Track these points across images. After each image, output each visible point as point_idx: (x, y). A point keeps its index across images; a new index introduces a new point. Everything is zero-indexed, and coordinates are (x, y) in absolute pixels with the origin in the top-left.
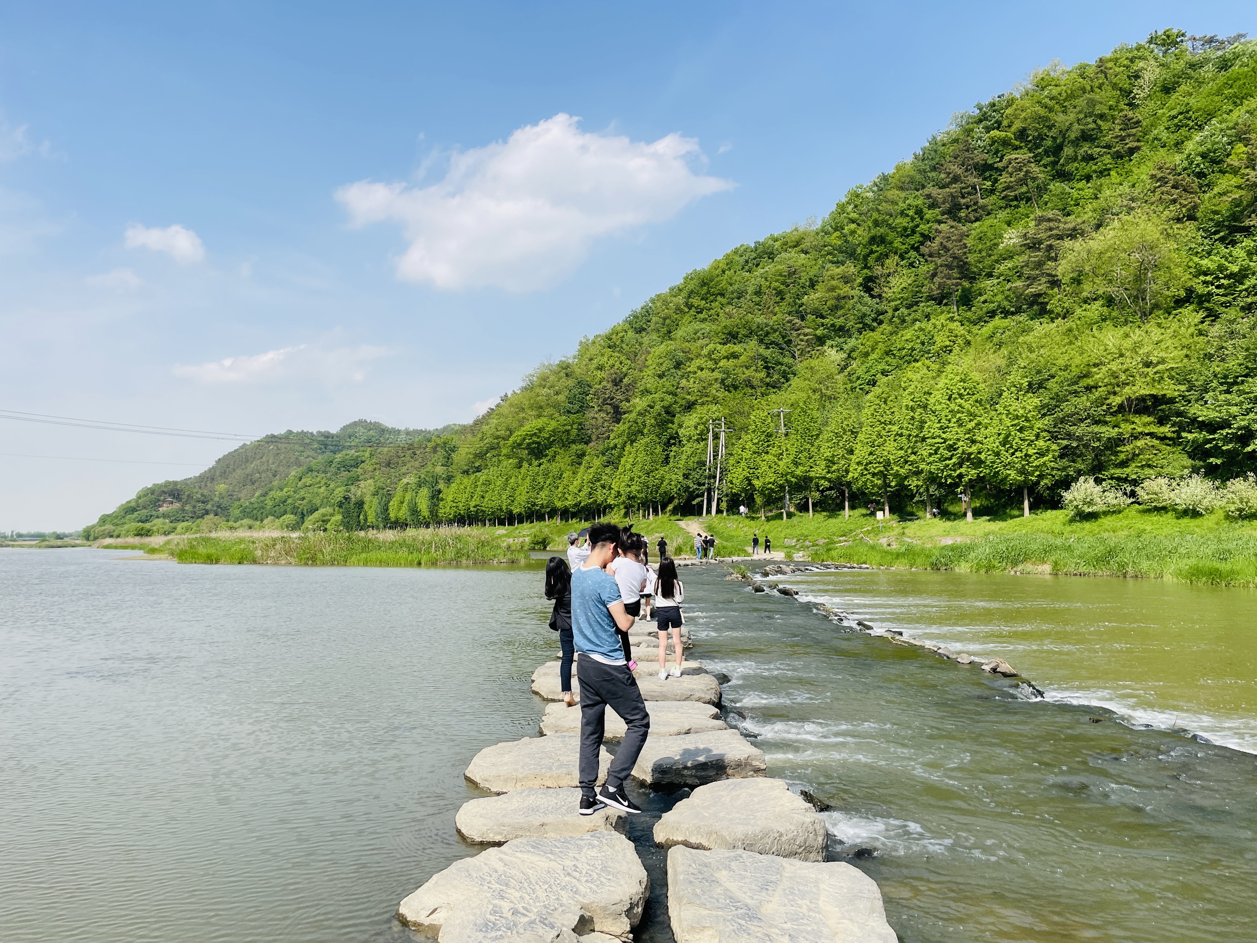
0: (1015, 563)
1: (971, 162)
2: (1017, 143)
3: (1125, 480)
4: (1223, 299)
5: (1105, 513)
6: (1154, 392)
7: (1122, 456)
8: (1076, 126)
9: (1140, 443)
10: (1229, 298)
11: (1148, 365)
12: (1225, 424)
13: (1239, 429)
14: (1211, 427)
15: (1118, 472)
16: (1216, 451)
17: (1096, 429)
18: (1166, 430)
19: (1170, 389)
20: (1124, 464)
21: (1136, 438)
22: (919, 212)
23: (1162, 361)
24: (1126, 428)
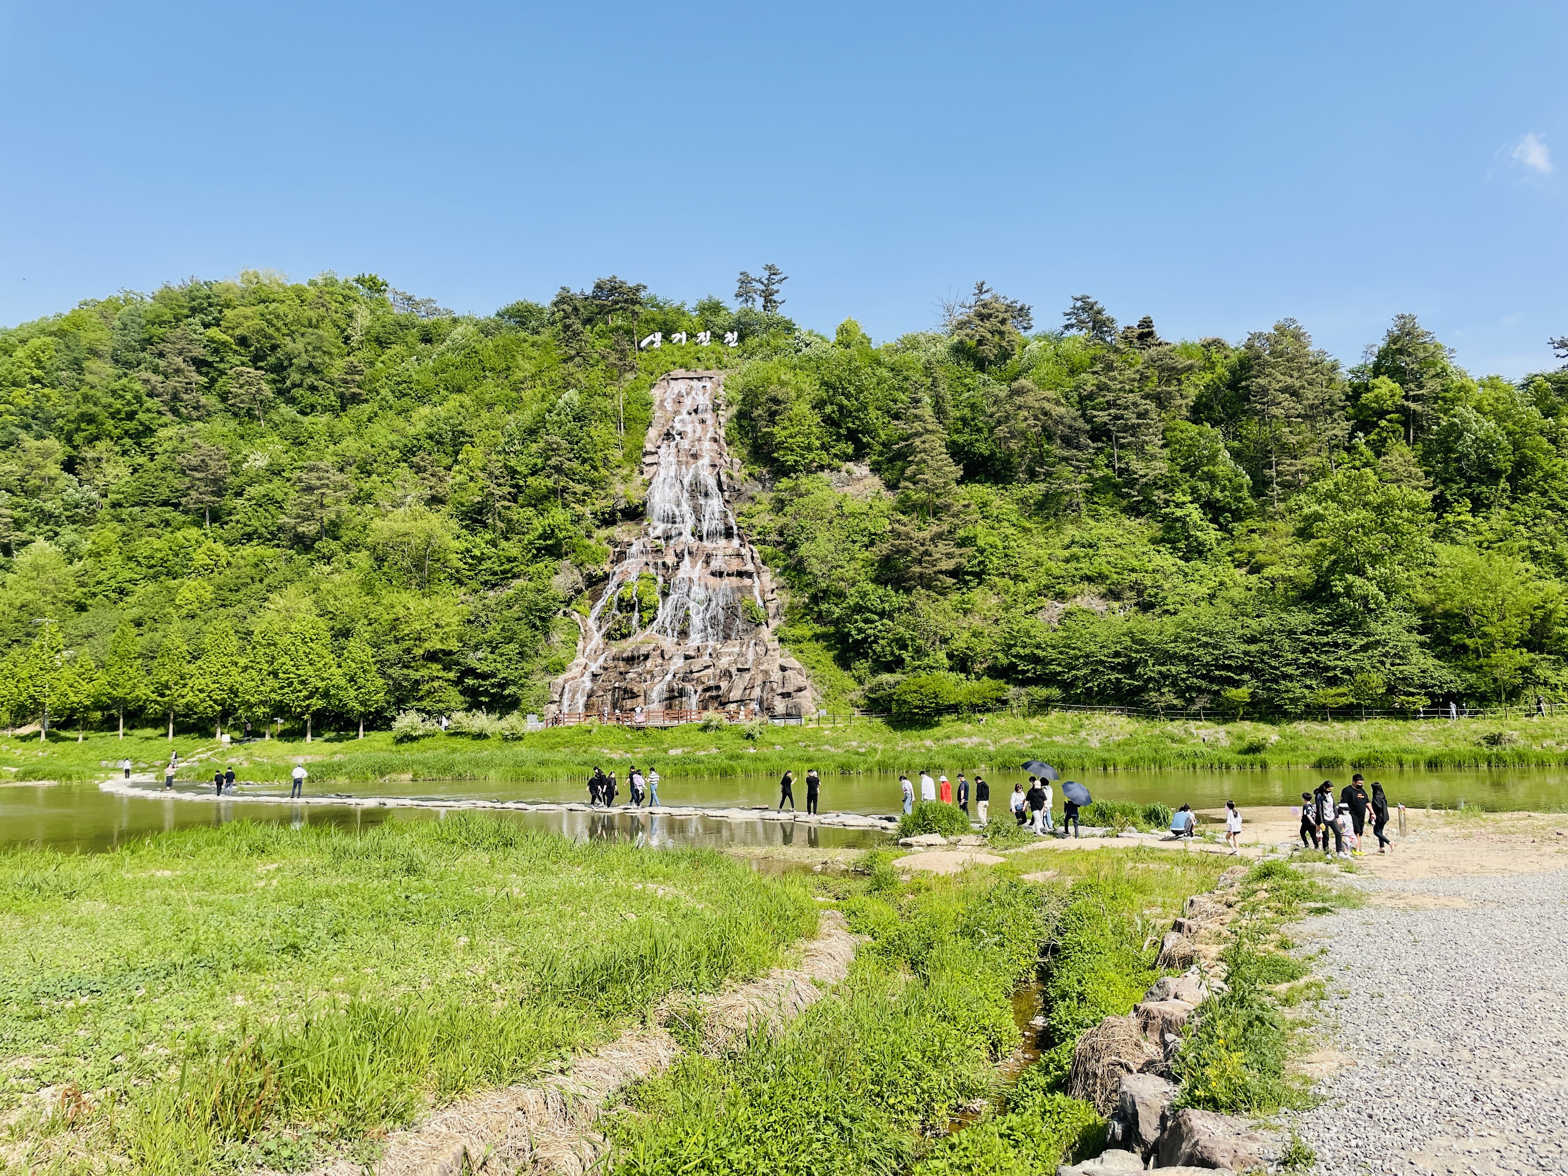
0: (382, 775)
1: (190, 354)
2: (237, 348)
3: (423, 711)
4: (468, 573)
5: (424, 736)
6: (444, 647)
7: (421, 693)
8: (304, 356)
9: (436, 684)
10: (472, 573)
11: (437, 626)
12: (493, 675)
13: (503, 678)
14: (484, 676)
15: (418, 705)
16: (486, 693)
17: (405, 671)
18: (452, 675)
19: (453, 645)
20: (421, 699)
21: (433, 680)
22: (138, 398)
23: (448, 625)
24: (424, 672)
